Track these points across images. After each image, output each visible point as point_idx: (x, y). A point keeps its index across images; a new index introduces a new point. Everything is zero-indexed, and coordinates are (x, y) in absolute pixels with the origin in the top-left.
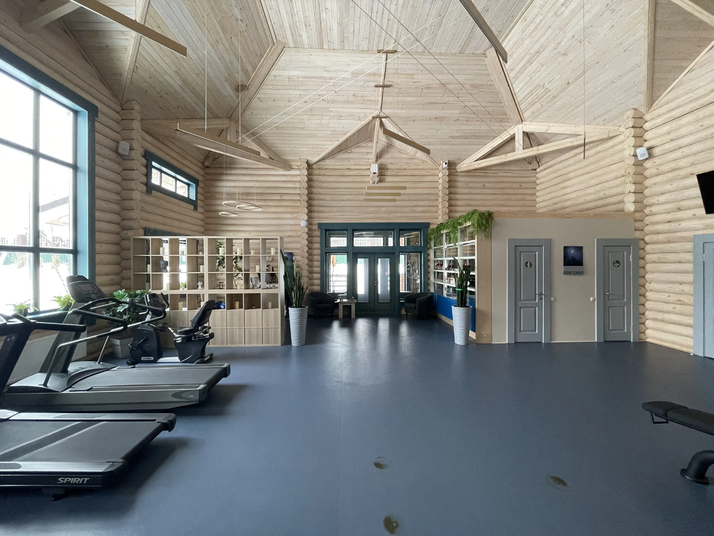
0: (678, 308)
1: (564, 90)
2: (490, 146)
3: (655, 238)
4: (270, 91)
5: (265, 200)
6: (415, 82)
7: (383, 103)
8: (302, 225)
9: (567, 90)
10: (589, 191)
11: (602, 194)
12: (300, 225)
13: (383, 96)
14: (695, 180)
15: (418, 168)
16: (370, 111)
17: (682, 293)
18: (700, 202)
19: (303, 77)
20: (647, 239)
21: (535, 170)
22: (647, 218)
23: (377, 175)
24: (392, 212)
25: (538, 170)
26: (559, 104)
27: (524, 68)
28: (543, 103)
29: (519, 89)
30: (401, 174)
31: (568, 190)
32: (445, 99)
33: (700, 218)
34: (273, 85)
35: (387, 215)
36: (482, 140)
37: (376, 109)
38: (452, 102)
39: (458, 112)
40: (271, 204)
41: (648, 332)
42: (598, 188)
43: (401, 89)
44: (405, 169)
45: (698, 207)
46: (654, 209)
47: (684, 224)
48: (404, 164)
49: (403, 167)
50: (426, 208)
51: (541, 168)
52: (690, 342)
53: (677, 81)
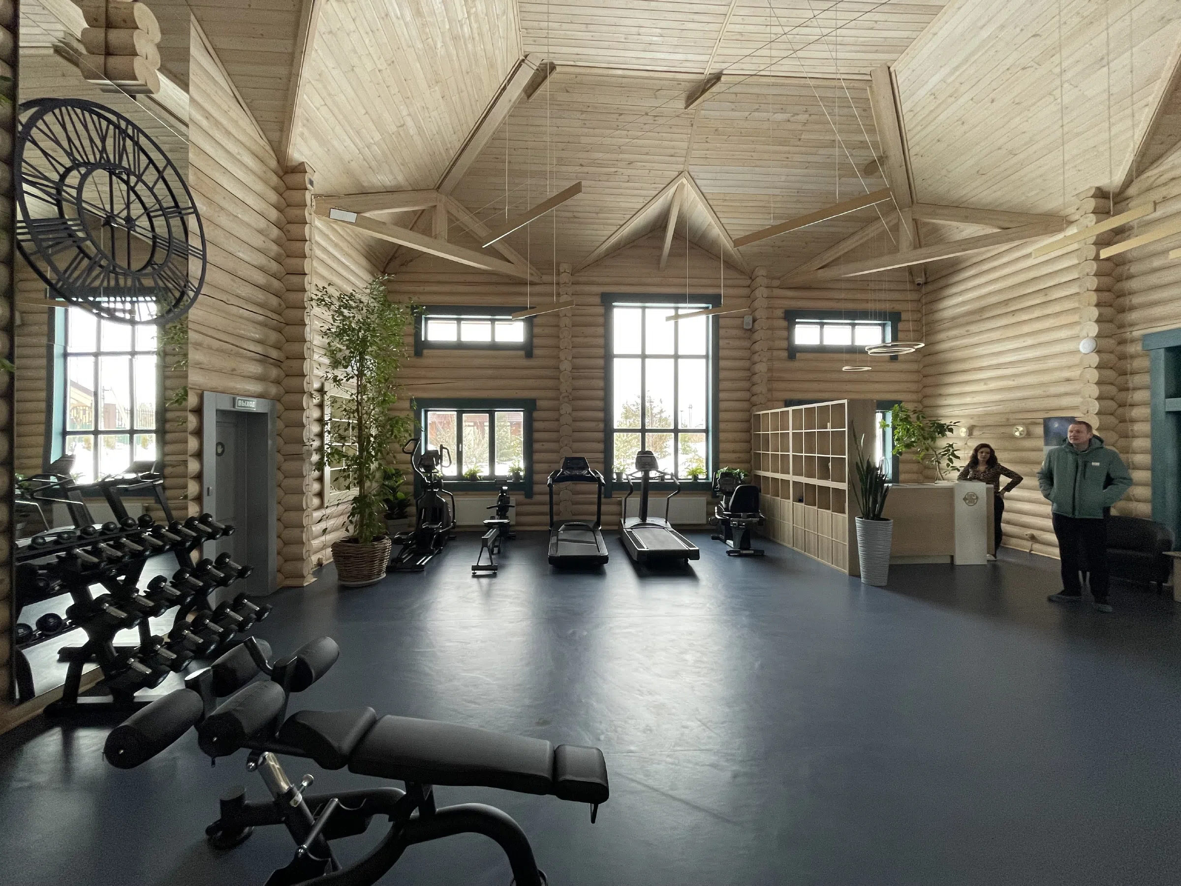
4: (924, 133)
5: (1013, 313)
8: (1082, 350)
12: (1079, 351)
19: (951, 73)
34: (919, 123)
40: (1025, 317)
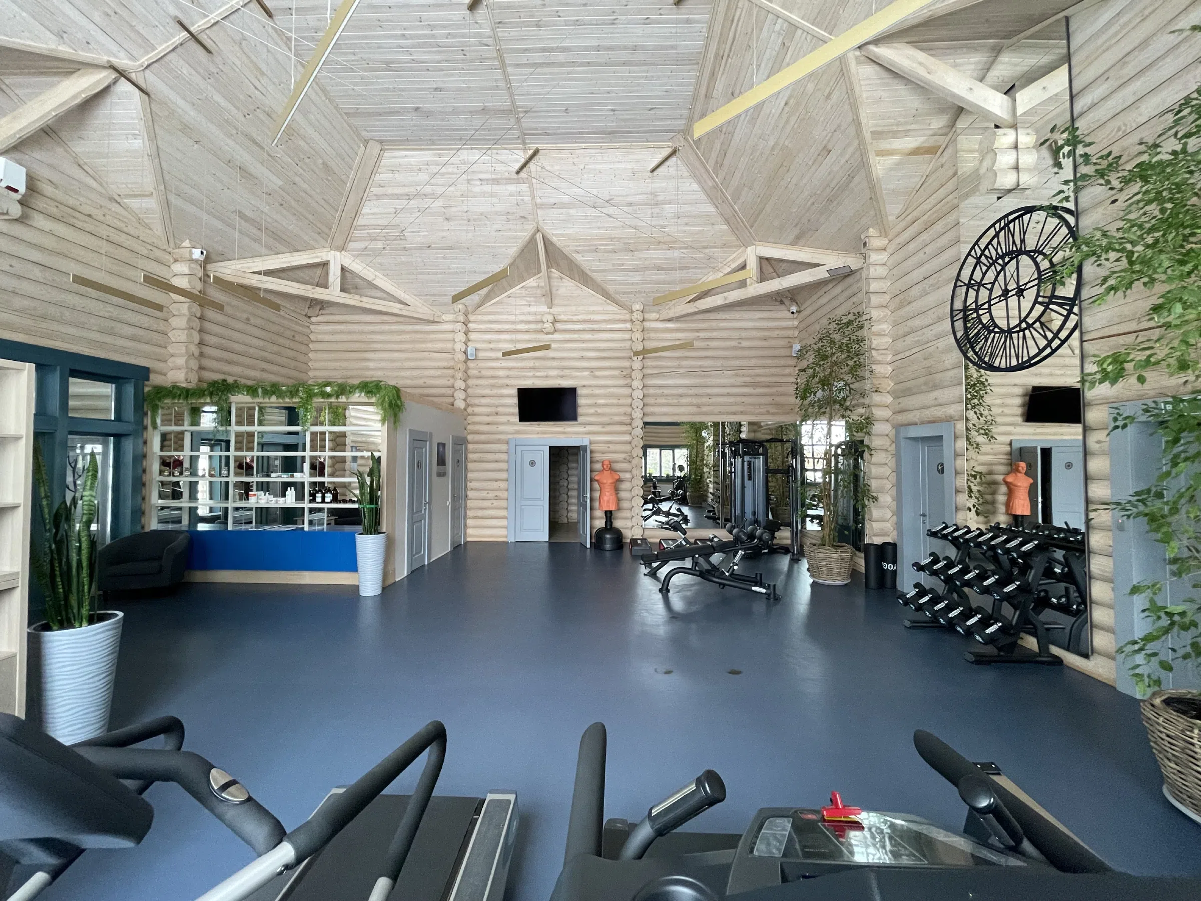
0: (496, 503)
1: (420, 248)
2: (284, 260)
3: (477, 437)
6: (256, 88)
7: (162, 62)
9: (423, 252)
10: (403, 374)
11: (420, 382)
13: (173, 50)
14: (515, 392)
15: (125, 229)
16: (114, 47)
17: (499, 489)
18: (516, 410)
20: (470, 437)
21: (310, 317)
22: (469, 417)
23: (17, 196)
24: (44, 317)
25: (314, 319)
26: (403, 259)
27: (398, 197)
28: (388, 248)
29: (370, 211)
30: (79, 224)
31: (371, 365)
32: (279, 153)
33: (513, 424)
35: (30, 322)
36: (277, 245)
37: (134, 58)
38: (283, 164)
39: (280, 183)
41: (470, 531)
42: (416, 373)
43: (221, 73)
44: (90, 216)
45: (513, 414)
46: (477, 410)
47: (502, 428)
48: (89, 202)
49: (87, 209)
50: (141, 332)
51: (320, 319)
52: (503, 532)
53: (498, 299)
